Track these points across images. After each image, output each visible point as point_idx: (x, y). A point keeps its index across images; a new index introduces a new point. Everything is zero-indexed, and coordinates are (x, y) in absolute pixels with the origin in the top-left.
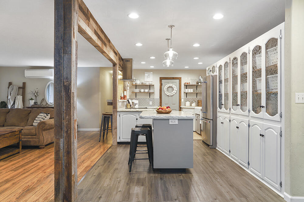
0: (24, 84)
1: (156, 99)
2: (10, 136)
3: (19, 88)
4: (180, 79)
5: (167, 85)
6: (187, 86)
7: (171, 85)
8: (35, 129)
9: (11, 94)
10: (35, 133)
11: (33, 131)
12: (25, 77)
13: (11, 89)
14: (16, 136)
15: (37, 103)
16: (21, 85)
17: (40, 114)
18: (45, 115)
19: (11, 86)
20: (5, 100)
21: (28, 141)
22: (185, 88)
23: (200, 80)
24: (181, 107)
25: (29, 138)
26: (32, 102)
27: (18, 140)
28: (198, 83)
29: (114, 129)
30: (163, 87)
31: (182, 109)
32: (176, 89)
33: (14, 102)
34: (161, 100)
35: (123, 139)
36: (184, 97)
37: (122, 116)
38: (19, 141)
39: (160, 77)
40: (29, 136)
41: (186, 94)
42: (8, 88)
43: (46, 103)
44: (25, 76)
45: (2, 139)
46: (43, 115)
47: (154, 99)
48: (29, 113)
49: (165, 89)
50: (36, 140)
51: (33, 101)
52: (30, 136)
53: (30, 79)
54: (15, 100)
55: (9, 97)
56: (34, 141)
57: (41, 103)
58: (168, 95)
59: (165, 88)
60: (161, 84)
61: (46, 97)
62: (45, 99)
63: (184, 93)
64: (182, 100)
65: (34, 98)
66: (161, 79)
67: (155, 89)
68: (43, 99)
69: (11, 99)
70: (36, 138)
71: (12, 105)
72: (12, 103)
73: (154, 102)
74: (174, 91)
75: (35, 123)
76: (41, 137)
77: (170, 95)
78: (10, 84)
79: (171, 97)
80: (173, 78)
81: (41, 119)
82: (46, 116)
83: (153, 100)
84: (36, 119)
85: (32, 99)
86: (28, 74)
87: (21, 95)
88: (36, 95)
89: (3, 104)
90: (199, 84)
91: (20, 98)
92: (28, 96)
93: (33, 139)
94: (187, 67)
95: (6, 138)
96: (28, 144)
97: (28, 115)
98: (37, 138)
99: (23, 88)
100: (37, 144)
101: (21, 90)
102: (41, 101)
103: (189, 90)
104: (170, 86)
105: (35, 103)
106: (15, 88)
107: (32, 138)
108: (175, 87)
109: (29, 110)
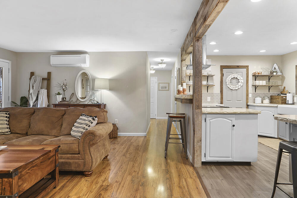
0: (49, 74)
1: (216, 94)
2: (41, 163)
3: (43, 79)
4: (247, 67)
5: (231, 75)
6: (256, 77)
7: (236, 76)
8: (78, 144)
9: (33, 87)
10: (77, 150)
11: (75, 147)
12: (51, 65)
13: (34, 81)
14: (51, 159)
15: (65, 98)
16: (46, 76)
17: (81, 117)
18: (90, 119)
19: (33, 77)
20: (26, 95)
21: (66, 163)
22: (253, 80)
23: (275, 69)
24: (248, 104)
25: (68, 158)
26: (59, 97)
27: (53, 165)
28: (272, 73)
29: (198, 142)
30: (224, 78)
31: (249, 106)
32: (242, 81)
33: (37, 97)
34: (222, 96)
35: (210, 157)
36: (253, 92)
37: (209, 120)
38: (56, 167)
39: (221, 66)
40: (68, 155)
41: (256, 87)
42: (30, 79)
43: (76, 99)
44: (51, 63)
45: (29, 171)
46: (86, 119)
47: (213, 93)
48: (63, 115)
49: (227, 81)
50: (80, 161)
51: (61, 96)
52: (70, 155)
53: (56, 67)
54: (38, 94)
55: (31, 91)
56: (76, 163)
57: (70, 99)
58: (231, 88)
59: (228, 79)
60: (222, 75)
61: (76, 91)
62: (75, 94)
63: (253, 86)
64: (250, 96)
65: (61, 92)
66: (222, 67)
67: (214, 81)
68: (73, 93)
69: (33, 93)
70: (79, 159)
71: (35, 101)
72: (34, 99)
73: (213, 98)
74: (239, 84)
75: (75, 131)
76: (88, 157)
77: (234, 89)
78: (32, 74)
79: (235, 92)
80: (238, 66)
81: (85, 126)
82: (93, 121)
83: (212, 95)
84: (75, 124)
85: (59, 94)
86: (55, 60)
87: (46, 88)
88: (64, 88)
89: (24, 99)
90: (275, 74)
91: (44, 92)
92: (55, 89)
93: (74, 159)
94: (263, 51)
95: (35, 168)
96: (67, 168)
97: (62, 117)
98: (81, 159)
99: (48, 79)
100: (81, 169)
101: (45, 82)
102: (70, 96)
103: (261, 82)
104: (234, 77)
105: (63, 98)
106: (39, 80)
107: (72, 159)
108: (241, 78)
109: (62, 110)
